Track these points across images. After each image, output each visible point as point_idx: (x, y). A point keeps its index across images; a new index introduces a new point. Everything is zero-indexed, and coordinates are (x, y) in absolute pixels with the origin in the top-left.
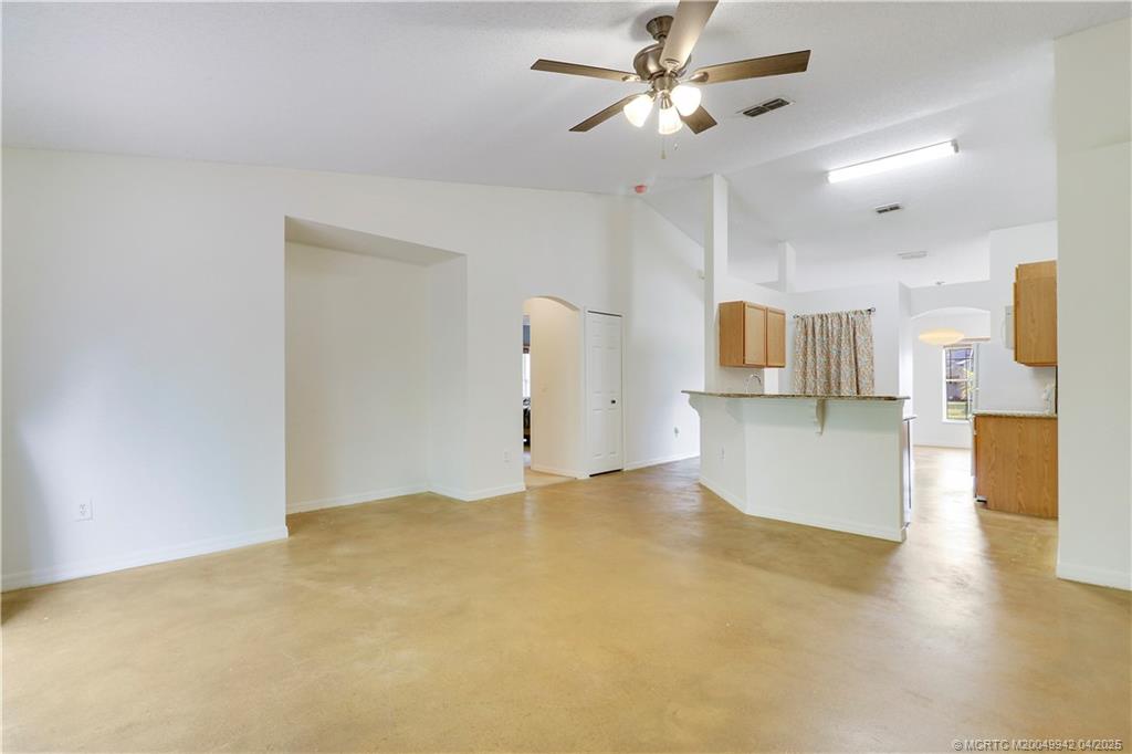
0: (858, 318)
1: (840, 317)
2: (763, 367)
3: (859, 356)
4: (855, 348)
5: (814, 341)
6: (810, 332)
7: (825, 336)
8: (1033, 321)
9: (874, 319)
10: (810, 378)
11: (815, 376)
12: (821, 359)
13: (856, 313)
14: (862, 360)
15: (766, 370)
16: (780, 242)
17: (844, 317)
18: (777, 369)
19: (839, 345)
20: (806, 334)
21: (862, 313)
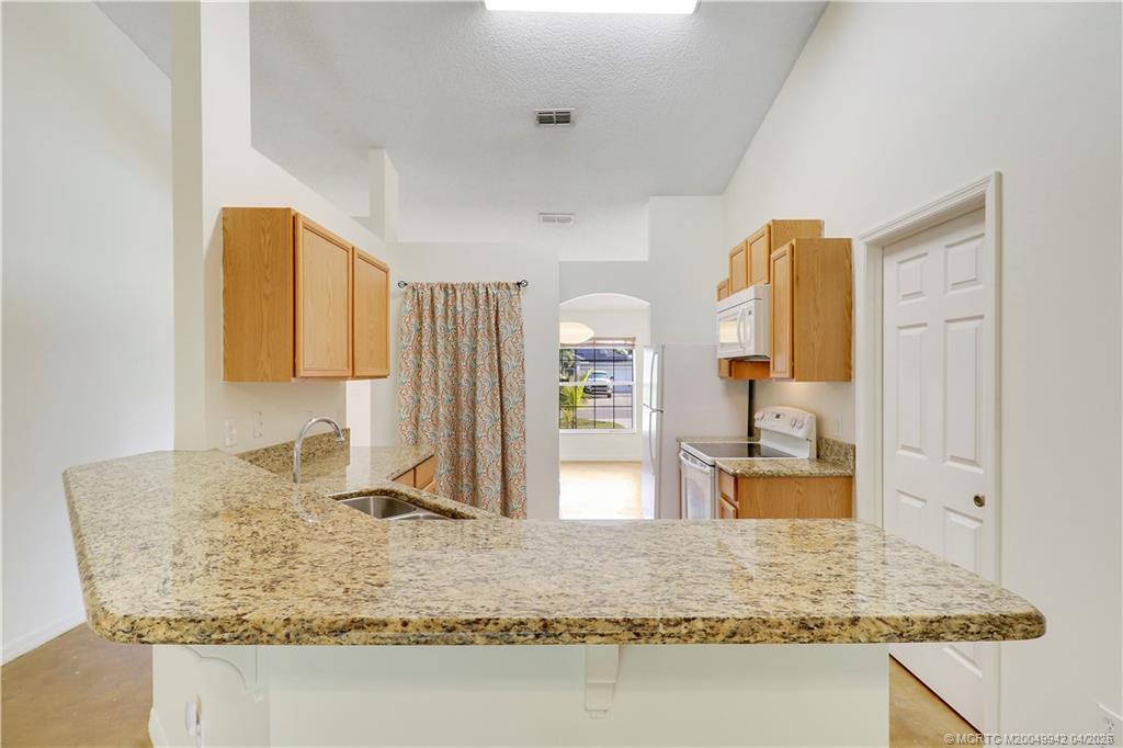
0: (502, 294)
1: (475, 291)
2: (346, 378)
3: (503, 358)
4: (498, 344)
5: (434, 331)
6: (426, 313)
7: (450, 322)
8: (817, 312)
9: (527, 297)
10: (427, 393)
11: (436, 390)
12: (444, 361)
13: (499, 286)
14: (509, 363)
15: (350, 385)
16: (375, 147)
17: (482, 291)
18: (369, 381)
19: (474, 337)
20: (420, 316)
21: (508, 288)
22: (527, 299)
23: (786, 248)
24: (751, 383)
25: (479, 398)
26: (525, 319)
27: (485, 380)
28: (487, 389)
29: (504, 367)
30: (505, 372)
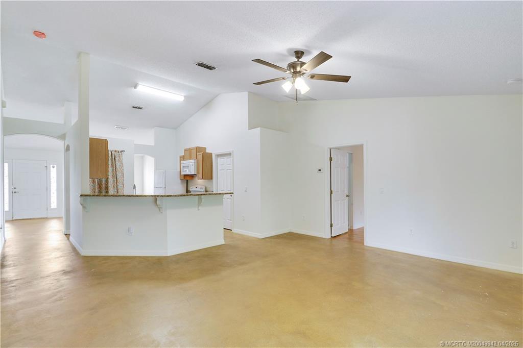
0: (117, 154)
3: (117, 173)
4: (116, 169)
13: (115, 151)
14: (119, 175)
17: (110, 153)
21: (118, 152)
22: (124, 155)
23: (201, 153)
24: (187, 181)
25: (110, 185)
26: (124, 162)
27: (111, 180)
28: (112, 182)
29: (117, 176)
30: (118, 178)
